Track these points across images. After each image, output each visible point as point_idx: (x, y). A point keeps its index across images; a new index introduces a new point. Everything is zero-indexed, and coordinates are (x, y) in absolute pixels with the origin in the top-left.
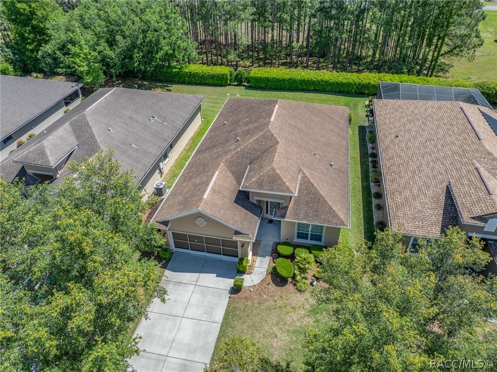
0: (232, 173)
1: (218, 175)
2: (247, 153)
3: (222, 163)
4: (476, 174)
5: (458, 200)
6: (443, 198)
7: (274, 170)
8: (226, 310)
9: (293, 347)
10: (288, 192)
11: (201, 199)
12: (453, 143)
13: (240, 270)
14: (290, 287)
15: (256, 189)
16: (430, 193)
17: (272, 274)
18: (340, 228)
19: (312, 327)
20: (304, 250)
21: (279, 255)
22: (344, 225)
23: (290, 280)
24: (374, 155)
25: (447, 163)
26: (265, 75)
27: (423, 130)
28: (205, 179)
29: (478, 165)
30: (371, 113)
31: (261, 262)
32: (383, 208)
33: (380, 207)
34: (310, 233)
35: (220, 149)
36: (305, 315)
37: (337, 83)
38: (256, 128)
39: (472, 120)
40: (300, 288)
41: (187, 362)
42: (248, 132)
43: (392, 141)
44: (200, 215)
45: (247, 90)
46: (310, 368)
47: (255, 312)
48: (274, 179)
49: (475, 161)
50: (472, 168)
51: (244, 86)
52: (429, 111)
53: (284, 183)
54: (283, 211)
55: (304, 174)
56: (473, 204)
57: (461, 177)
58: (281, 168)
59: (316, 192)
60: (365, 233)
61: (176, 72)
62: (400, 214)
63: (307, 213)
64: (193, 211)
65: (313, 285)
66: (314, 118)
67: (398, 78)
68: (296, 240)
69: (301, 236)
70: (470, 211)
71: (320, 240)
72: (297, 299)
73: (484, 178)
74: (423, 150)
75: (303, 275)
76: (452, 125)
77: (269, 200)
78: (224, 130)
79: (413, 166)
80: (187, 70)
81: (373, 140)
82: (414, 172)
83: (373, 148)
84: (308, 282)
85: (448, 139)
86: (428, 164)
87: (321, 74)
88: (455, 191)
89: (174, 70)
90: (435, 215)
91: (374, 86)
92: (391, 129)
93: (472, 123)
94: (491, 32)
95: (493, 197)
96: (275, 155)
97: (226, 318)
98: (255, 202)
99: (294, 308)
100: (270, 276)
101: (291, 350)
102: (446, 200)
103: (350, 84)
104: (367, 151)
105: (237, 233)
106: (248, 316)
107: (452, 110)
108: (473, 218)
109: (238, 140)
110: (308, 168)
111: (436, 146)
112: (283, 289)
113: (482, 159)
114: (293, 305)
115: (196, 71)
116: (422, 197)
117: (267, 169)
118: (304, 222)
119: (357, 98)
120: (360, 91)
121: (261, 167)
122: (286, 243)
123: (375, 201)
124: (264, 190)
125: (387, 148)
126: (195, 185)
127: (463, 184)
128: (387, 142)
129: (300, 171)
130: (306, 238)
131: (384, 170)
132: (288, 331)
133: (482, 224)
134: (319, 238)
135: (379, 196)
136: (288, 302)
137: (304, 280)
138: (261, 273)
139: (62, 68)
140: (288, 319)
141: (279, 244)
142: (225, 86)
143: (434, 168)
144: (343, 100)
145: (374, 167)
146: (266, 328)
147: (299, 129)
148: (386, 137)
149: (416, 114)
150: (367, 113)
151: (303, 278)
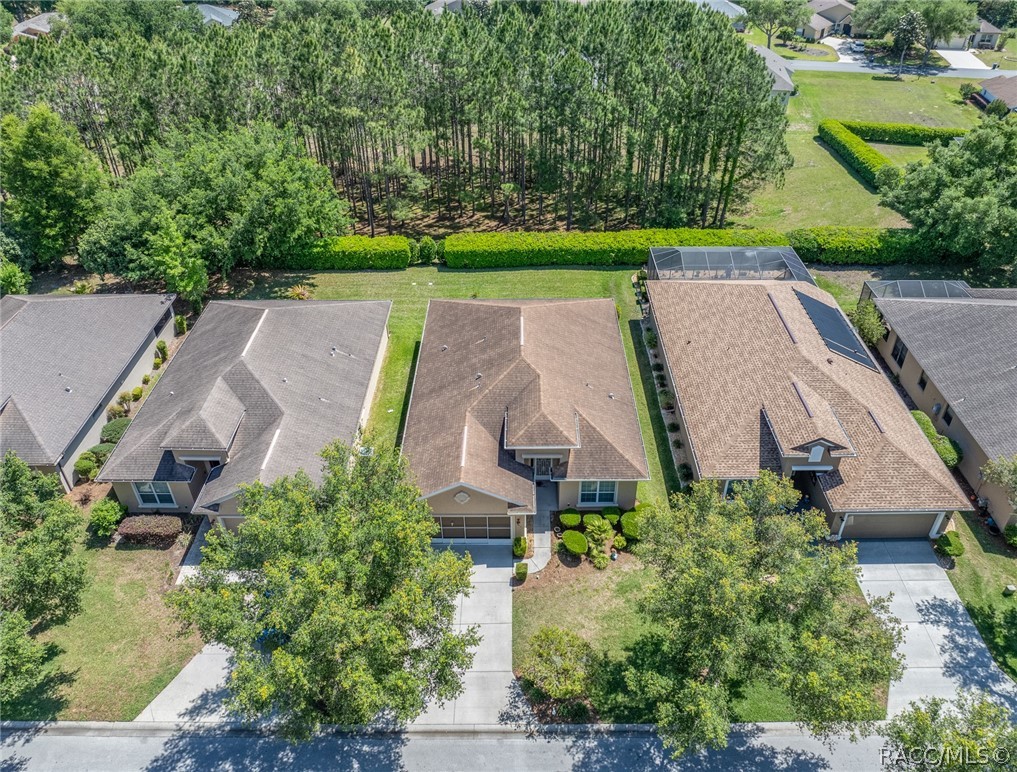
0: (484, 425)
1: (469, 431)
2: (500, 395)
3: (467, 414)
4: (794, 391)
5: (775, 427)
6: (757, 426)
7: (545, 417)
8: (513, 607)
9: (606, 635)
10: (568, 444)
11: (458, 468)
12: (763, 349)
13: (516, 554)
14: (585, 565)
15: (526, 445)
16: (741, 421)
17: (559, 553)
18: (636, 482)
19: (623, 608)
20: (594, 516)
21: (564, 528)
22: (643, 476)
23: (583, 557)
24: (659, 367)
25: (758, 377)
26: (469, 248)
27: (723, 331)
28: (451, 439)
29: (795, 379)
30: (644, 298)
31: (541, 540)
32: (683, 445)
33: (679, 444)
34: (598, 492)
35: (455, 392)
36: (612, 597)
37: (585, 251)
38: (502, 356)
39: (783, 312)
40: (598, 565)
41: (485, 674)
42: (490, 363)
43: (683, 349)
44: (462, 490)
45: (441, 273)
46: (631, 653)
47: (549, 602)
48: (547, 430)
49: (791, 374)
50: (788, 384)
51: (434, 264)
52: (727, 301)
53: (561, 432)
54: (562, 468)
55: (581, 415)
56: (793, 431)
57: (776, 397)
58: (553, 413)
59: (601, 438)
60: (666, 482)
61: (318, 253)
62: (708, 453)
63: (593, 467)
64: (454, 485)
65: (614, 560)
66: (572, 327)
67: (674, 236)
68: (581, 505)
69: (585, 498)
70: (790, 441)
71: (612, 500)
72: (598, 579)
73: (802, 395)
74: (726, 362)
75: (599, 548)
76: (759, 322)
77: (535, 457)
78: (448, 359)
79: (716, 386)
80: (337, 249)
81: (655, 342)
82: (718, 394)
83: (656, 356)
84: (607, 556)
85: (757, 344)
86: (734, 382)
87: (558, 238)
88: (771, 416)
89: (315, 250)
90: (752, 449)
91: (641, 252)
92: (679, 329)
93: (784, 317)
94: (807, 121)
95: (814, 420)
96: (540, 396)
97: (515, 615)
98: (523, 462)
99: (597, 590)
100: (556, 556)
101: (605, 638)
102: (762, 428)
103: (605, 251)
104: (649, 362)
105: (511, 506)
106: (542, 609)
107: (758, 299)
108: (794, 449)
109: (480, 377)
110: (583, 406)
111: (741, 355)
112: (578, 569)
113: (800, 370)
114: (595, 587)
115: (354, 249)
116: (732, 427)
117: (534, 418)
118: (591, 480)
119: (618, 272)
120: (622, 261)
121: (525, 414)
122: (570, 511)
123: (671, 437)
124: (537, 445)
125: (678, 360)
126: (439, 449)
127: (779, 407)
128: (677, 350)
129: (576, 412)
130: (594, 500)
131: (679, 394)
132: (596, 618)
133: (806, 455)
134: (610, 498)
135: (675, 428)
136: (587, 584)
137: (602, 555)
138: (545, 554)
139: (133, 270)
140: (593, 604)
141: (560, 512)
142: (403, 269)
143: (742, 387)
144: (596, 277)
145: (663, 385)
146: (569, 619)
147: (558, 349)
148: (674, 343)
149: (711, 306)
150: (636, 298)
151: (601, 552)
